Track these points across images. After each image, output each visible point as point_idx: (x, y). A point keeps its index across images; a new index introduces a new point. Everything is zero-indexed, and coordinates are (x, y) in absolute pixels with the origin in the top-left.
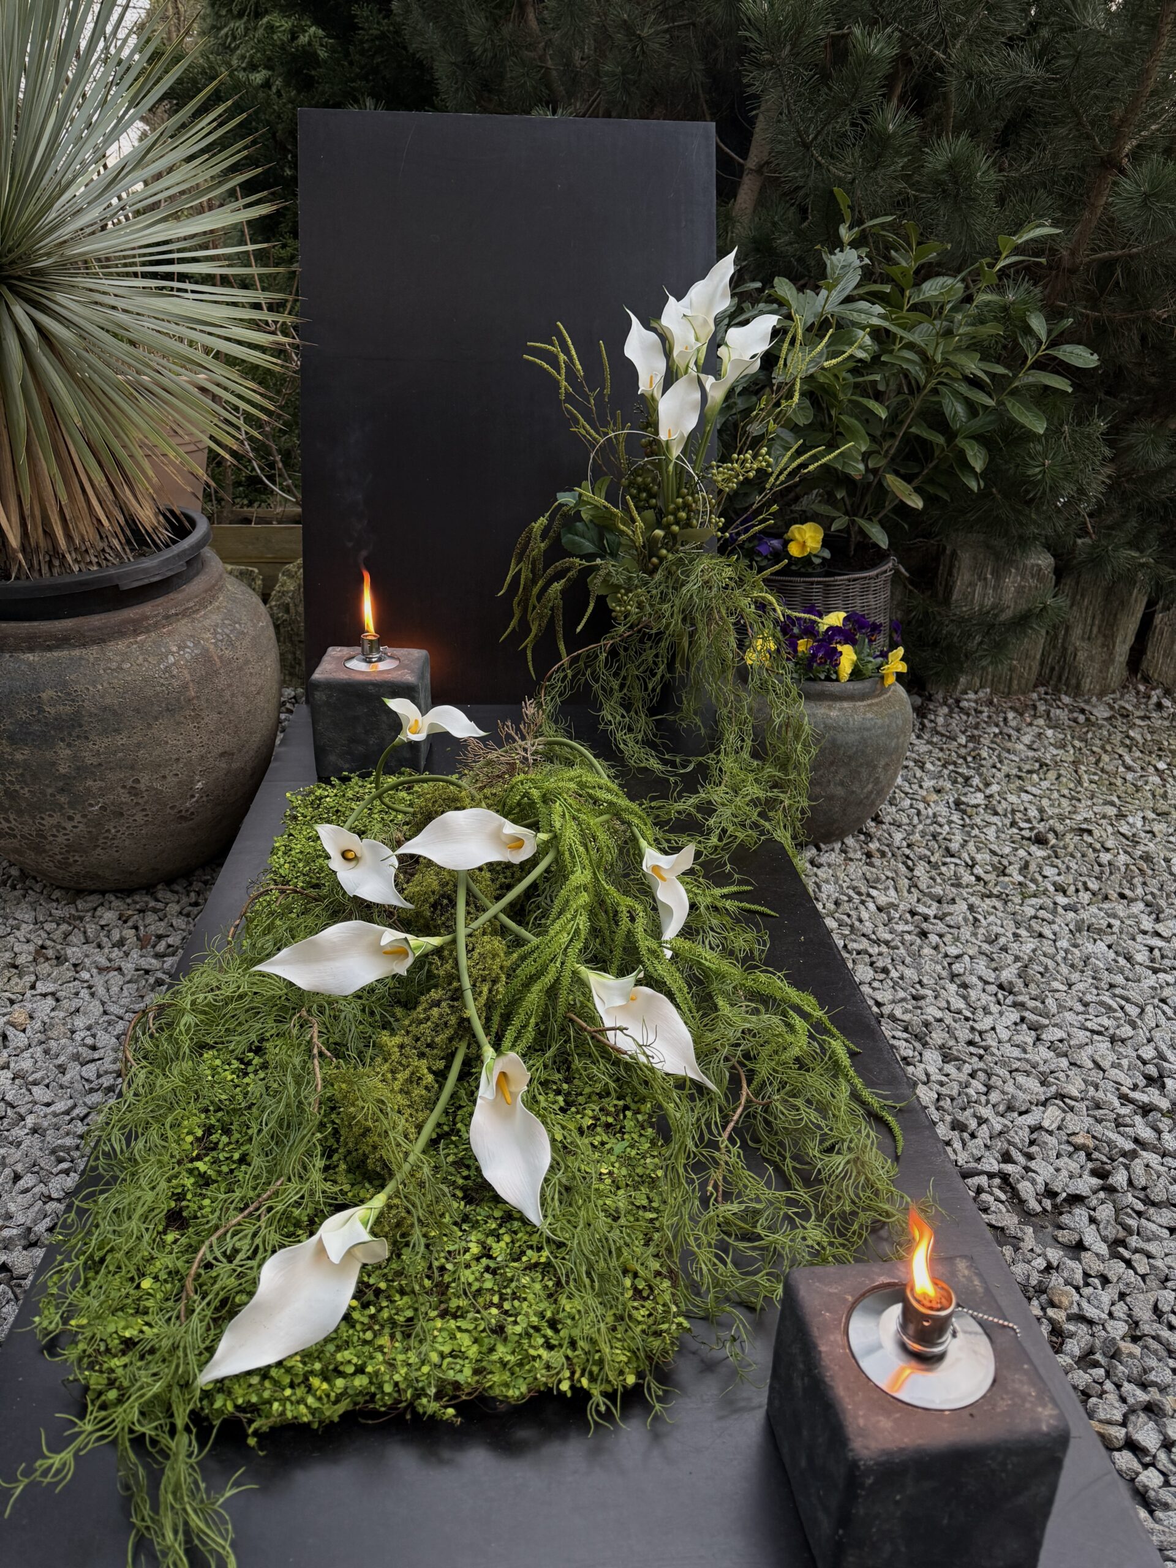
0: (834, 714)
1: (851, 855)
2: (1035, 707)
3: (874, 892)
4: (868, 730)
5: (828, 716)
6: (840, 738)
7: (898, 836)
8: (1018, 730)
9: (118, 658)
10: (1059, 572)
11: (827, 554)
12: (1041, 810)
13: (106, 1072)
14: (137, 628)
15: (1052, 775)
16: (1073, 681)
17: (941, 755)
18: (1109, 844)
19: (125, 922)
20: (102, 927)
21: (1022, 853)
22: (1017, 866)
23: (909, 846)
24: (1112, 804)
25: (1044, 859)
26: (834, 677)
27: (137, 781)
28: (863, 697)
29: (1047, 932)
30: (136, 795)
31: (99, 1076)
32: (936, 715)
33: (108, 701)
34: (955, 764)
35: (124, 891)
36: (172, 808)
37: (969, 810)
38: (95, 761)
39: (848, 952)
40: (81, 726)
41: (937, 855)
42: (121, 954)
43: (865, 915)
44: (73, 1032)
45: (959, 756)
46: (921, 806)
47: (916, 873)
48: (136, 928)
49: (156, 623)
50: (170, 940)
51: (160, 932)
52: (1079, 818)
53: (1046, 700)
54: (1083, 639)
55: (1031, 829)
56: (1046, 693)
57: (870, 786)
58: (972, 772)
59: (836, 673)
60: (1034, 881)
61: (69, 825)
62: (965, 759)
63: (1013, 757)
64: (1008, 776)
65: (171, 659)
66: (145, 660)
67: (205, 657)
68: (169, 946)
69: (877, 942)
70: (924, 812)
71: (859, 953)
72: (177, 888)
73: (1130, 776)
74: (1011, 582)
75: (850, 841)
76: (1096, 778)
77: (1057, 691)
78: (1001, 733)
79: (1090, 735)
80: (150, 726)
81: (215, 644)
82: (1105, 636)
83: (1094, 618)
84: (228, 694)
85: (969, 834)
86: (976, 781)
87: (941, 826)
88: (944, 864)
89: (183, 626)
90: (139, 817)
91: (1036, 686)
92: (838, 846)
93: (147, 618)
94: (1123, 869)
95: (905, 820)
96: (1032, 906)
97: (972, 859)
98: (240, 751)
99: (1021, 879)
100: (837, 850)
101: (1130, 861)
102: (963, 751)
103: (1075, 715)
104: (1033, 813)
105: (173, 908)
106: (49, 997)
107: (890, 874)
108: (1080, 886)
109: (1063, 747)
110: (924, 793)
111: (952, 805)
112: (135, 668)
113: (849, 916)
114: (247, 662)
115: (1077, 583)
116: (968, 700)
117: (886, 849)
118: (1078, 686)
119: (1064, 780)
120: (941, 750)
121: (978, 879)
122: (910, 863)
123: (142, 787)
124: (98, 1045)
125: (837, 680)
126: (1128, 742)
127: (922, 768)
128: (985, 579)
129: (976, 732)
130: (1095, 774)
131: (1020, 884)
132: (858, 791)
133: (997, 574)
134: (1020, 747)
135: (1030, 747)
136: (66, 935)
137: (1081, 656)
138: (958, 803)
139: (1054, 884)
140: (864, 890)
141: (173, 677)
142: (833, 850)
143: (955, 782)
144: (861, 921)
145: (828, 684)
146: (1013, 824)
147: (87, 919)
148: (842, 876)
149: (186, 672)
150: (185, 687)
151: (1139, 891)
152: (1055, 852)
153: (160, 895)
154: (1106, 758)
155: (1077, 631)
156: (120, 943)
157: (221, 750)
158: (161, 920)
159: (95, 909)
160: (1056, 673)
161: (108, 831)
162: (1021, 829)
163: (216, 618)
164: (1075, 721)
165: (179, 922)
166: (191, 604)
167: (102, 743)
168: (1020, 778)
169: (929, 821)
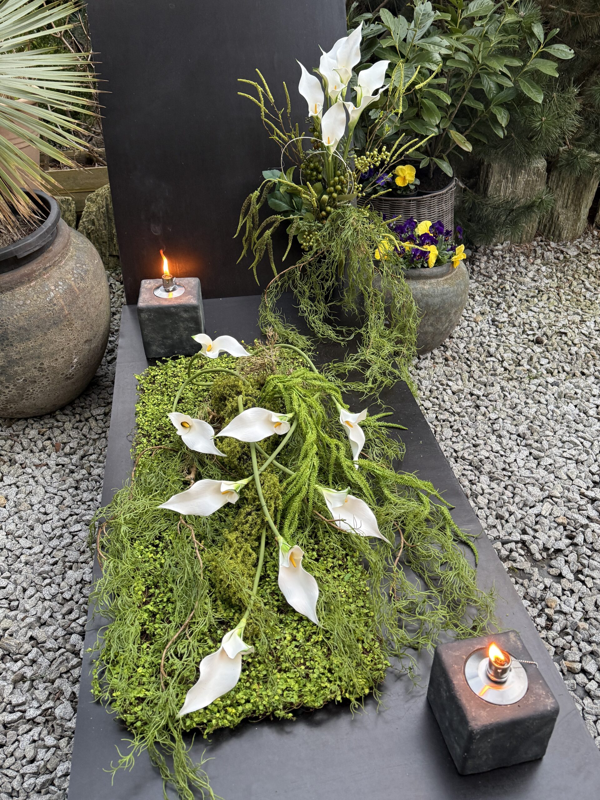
0: (426, 287)
1: (437, 360)
2: (535, 251)
3: (450, 383)
4: (446, 294)
5: (424, 289)
6: (430, 301)
7: (462, 346)
8: (526, 268)
9: (23, 298)
10: (549, 170)
11: (418, 182)
12: (539, 322)
13: (56, 527)
14: (29, 278)
15: (545, 297)
16: (557, 233)
17: (483, 289)
18: (576, 341)
19: (43, 435)
20: (30, 439)
21: (529, 351)
22: (526, 360)
23: (468, 352)
24: (578, 314)
25: (541, 353)
26: (426, 265)
27: (42, 364)
28: (442, 275)
29: (543, 400)
30: (42, 371)
31: (53, 530)
32: (480, 262)
33: (21, 324)
34: (491, 294)
35: (38, 417)
36: (62, 374)
37: (500, 325)
38: (18, 357)
39: (438, 421)
40: (8, 339)
41: (483, 356)
42: (46, 456)
43: (446, 398)
44: (32, 506)
45: (494, 289)
46: (474, 325)
47: (473, 369)
48: (49, 439)
49: (40, 273)
50: (71, 445)
51: (64, 441)
52: (560, 325)
53: (541, 246)
54: (563, 208)
55: (534, 335)
56: (542, 241)
57: (447, 324)
58: (501, 300)
59: (427, 262)
60: (535, 368)
61: (7, 391)
62: (497, 290)
63: (523, 287)
64: (520, 300)
65: (52, 294)
66: (38, 297)
67: (70, 290)
68: (71, 448)
69: (453, 413)
70: (475, 329)
71: (444, 421)
72: (67, 412)
73: (588, 295)
74: (522, 178)
75: (436, 352)
76: (569, 297)
77: (548, 238)
78: (516, 271)
79: (566, 268)
80: (46, 334)
81: (74, 281)
82: (575, 205)
83: (569, 194)
84: (85, 309)
85: (500, 340)
86: (503, 306)
87: (485, 337)
88: (487, 362)
89: (55, 273)
90: (45, 382)
91: (536, 236)
92: (429, 355)
93: (35, 271)
94: (583, 356)
95: (466, 335)
96: (535, 384)
97: (502, 357)
98: (94, 337)
99: (529, 367)
100: (429, 358)
101: (587, 350)
102: (496, 285)
103: (558, 255)
104: (535, 324)
105: (68, 425)
106: (13, 486)
107: (458, 371)
108: (560, 370)
109: (551, 277)
110: (474, 316)
111: (490, 322)
112: (33, 302)
113: (437, 398)
114: (93, 287)
115: (560, 174)
116: (497, 250)
117: (455, 355)
118: (560, 235)
119: (552, 300)
120: (484, 285)
121: (506, 369)
122: (469, 363)
123: (45, 366)
124: (48, 512)
125: (428, 267)
126: (587, 271)
127: (473, 299)
128: (507, 178)
129: (503, 272)
130: (569, 295)
131: (528, 370)
132: (441, 328)
133: (514, 175)
134: (528, 280)
135: (533, 280)
136: (12, 447)
137: (562, 218)
138: (493, 321)
139: (546, 370)
140: (445, 382)
141: (55, 305)
142: (426, 358)
143: (491, 307)
144: (444, 401)
145: (423, 270)
146: (524, 332)
147: (21, 436)
148: (432, 373)
149: (61, 300)
150: (62, 309)
151: (592, 370)
152: (547, 348)
153: (59, 418)
154: (575, 283)
155: (560, 203)
156: (44, 449)
157: (85, 339)
158: (62, 433)
159: (24, 429)
160: (547, 228)
161: (29, 391)
162: (528, 335)
163: (72, 264)
164: (558, 258)
165: (73, 433)
166: (57, 258)
167: (21, 347)
168: (527, 301)
169: (478, 334)
